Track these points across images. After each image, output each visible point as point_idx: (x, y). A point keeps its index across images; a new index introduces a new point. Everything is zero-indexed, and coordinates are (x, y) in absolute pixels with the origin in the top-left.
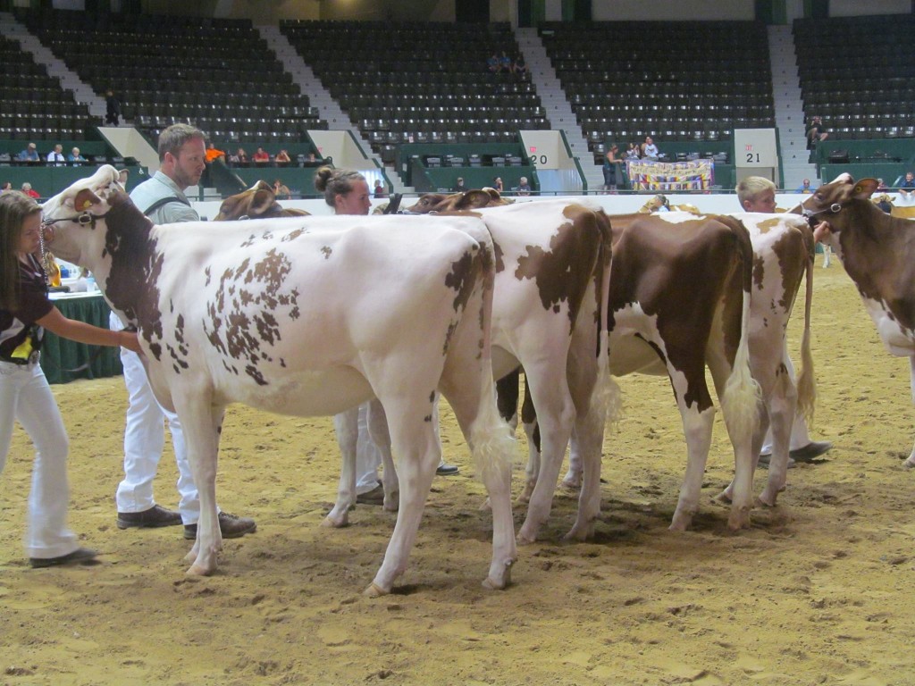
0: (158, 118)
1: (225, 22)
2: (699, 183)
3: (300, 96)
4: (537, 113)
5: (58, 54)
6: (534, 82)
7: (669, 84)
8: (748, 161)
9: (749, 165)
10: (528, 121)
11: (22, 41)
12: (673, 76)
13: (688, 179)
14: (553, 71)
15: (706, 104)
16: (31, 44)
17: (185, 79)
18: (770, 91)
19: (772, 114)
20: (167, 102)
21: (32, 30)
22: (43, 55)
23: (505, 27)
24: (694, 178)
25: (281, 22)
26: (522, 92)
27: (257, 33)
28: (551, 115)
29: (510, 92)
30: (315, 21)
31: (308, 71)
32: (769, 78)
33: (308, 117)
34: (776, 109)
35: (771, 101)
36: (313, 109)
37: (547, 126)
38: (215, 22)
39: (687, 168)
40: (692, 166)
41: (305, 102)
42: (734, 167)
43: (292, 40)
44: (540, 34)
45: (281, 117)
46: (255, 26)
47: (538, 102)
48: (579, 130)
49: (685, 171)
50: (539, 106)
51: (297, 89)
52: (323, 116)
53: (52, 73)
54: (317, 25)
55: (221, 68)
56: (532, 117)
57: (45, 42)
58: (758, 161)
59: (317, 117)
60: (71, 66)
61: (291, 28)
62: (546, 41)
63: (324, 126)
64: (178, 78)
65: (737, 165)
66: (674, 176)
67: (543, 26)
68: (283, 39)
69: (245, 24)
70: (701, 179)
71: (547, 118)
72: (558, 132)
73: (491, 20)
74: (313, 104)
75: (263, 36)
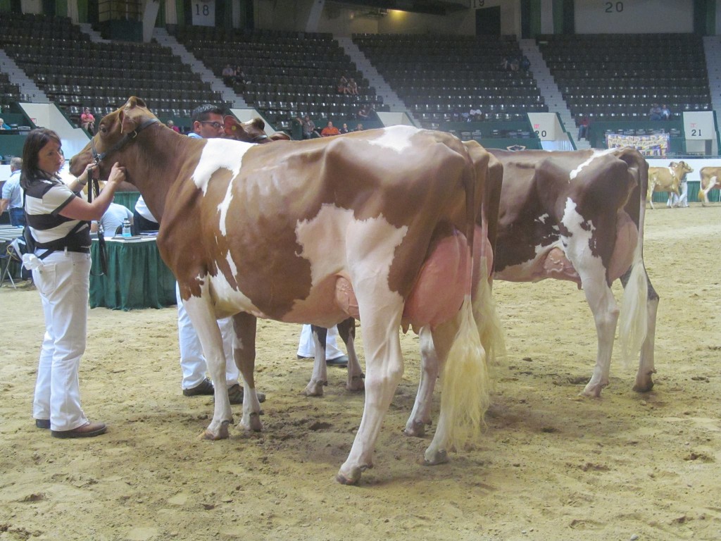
0: (270, 103)
1: (314, 35)
2: (659, 151)
3: (369, 87)
4: (538, 100)
5: (199, 57)
6: (535, 78)
7: (633, 79)
8: (693, 135)
9: (694, 138)
10: (532, 106)
11: (173, 48)
12: (636, 74)
13: (651, 148)
14: (548, 70)
15: (660, 93)
16: (179, 50)
17: (288, 75)
18: (707, 84)
19: (709, 101)
20: (275, 91)
21: (180, 41)
22: (188, 58)
23: (512, 39)
24: (655, 147)
25: (353, 35)
26: (527, 85)
27: (336, 42)
28: (548, 102)
29: (518, 85)
30: (377, 35)
31: (374, 70)
32: (706, 75)
33: (375, 102)
34: (712, 97)
35: (708, 92)
36: (378, 97)
37: (546, 110)
38: (306, 35)
39: (650, 140)
40: (653, 138)
41: (372, 92)
42: (685, 140)
43: (361, 48)
44: (537, 43)
45: (356, 103)
46: (335, 38)
47: (538, 92)
48: (568, 112)
49: (648, 142)
50: (539, 95)
51: (367, 82)
52: (386, 102)
53: (194, 70)
54: (378, 37)
55: (313, 68)
56: (535, 103)
57: (189, 49)
58: (700, 135)
59: (382, 103)
60: (207, 65)
61: (360, 39)
62: (542, 48)
63: (387, 109)
64: (283, 74)
65: (686, 138)
66: (640, 146)
67: (539, 38)
68: (355, 47)
69: (327, 37)
70: (660, 148)
71: (546, 104)
72: (554, 114)
73: (502, 33)
74: (378, 93)
75: (340, 45)
